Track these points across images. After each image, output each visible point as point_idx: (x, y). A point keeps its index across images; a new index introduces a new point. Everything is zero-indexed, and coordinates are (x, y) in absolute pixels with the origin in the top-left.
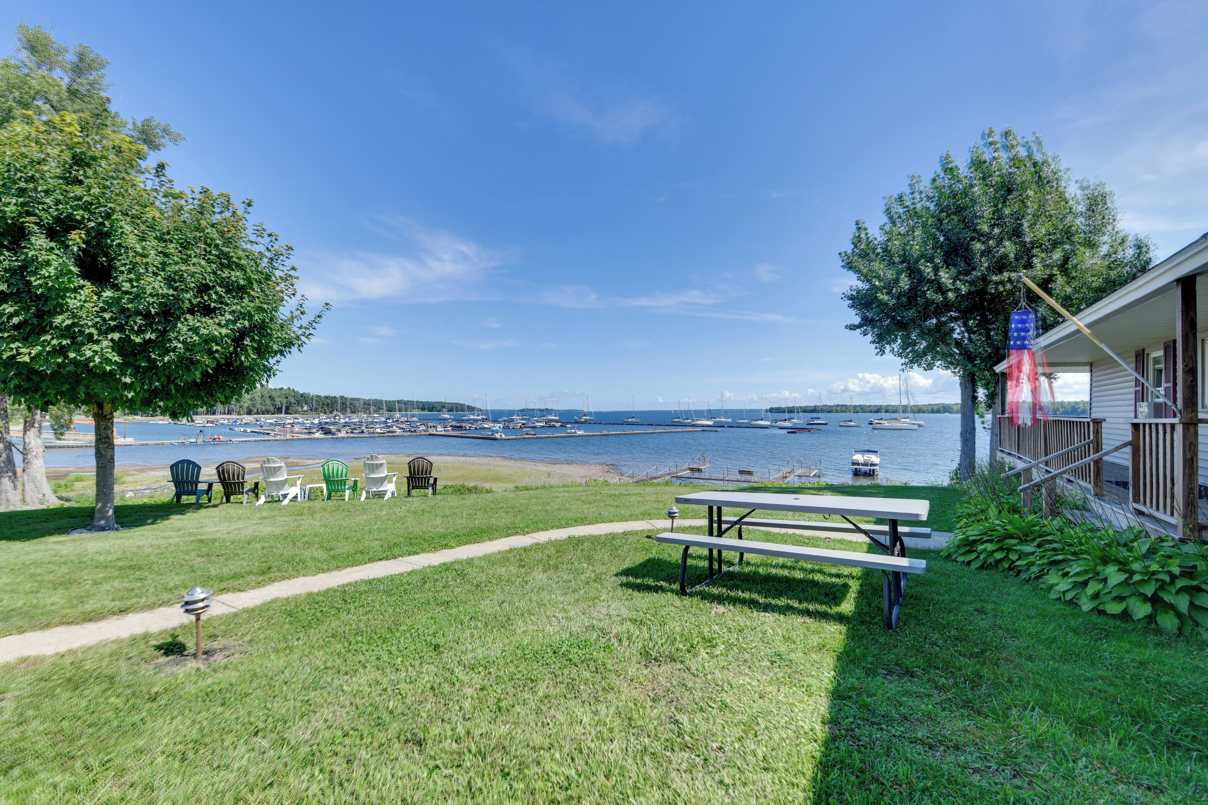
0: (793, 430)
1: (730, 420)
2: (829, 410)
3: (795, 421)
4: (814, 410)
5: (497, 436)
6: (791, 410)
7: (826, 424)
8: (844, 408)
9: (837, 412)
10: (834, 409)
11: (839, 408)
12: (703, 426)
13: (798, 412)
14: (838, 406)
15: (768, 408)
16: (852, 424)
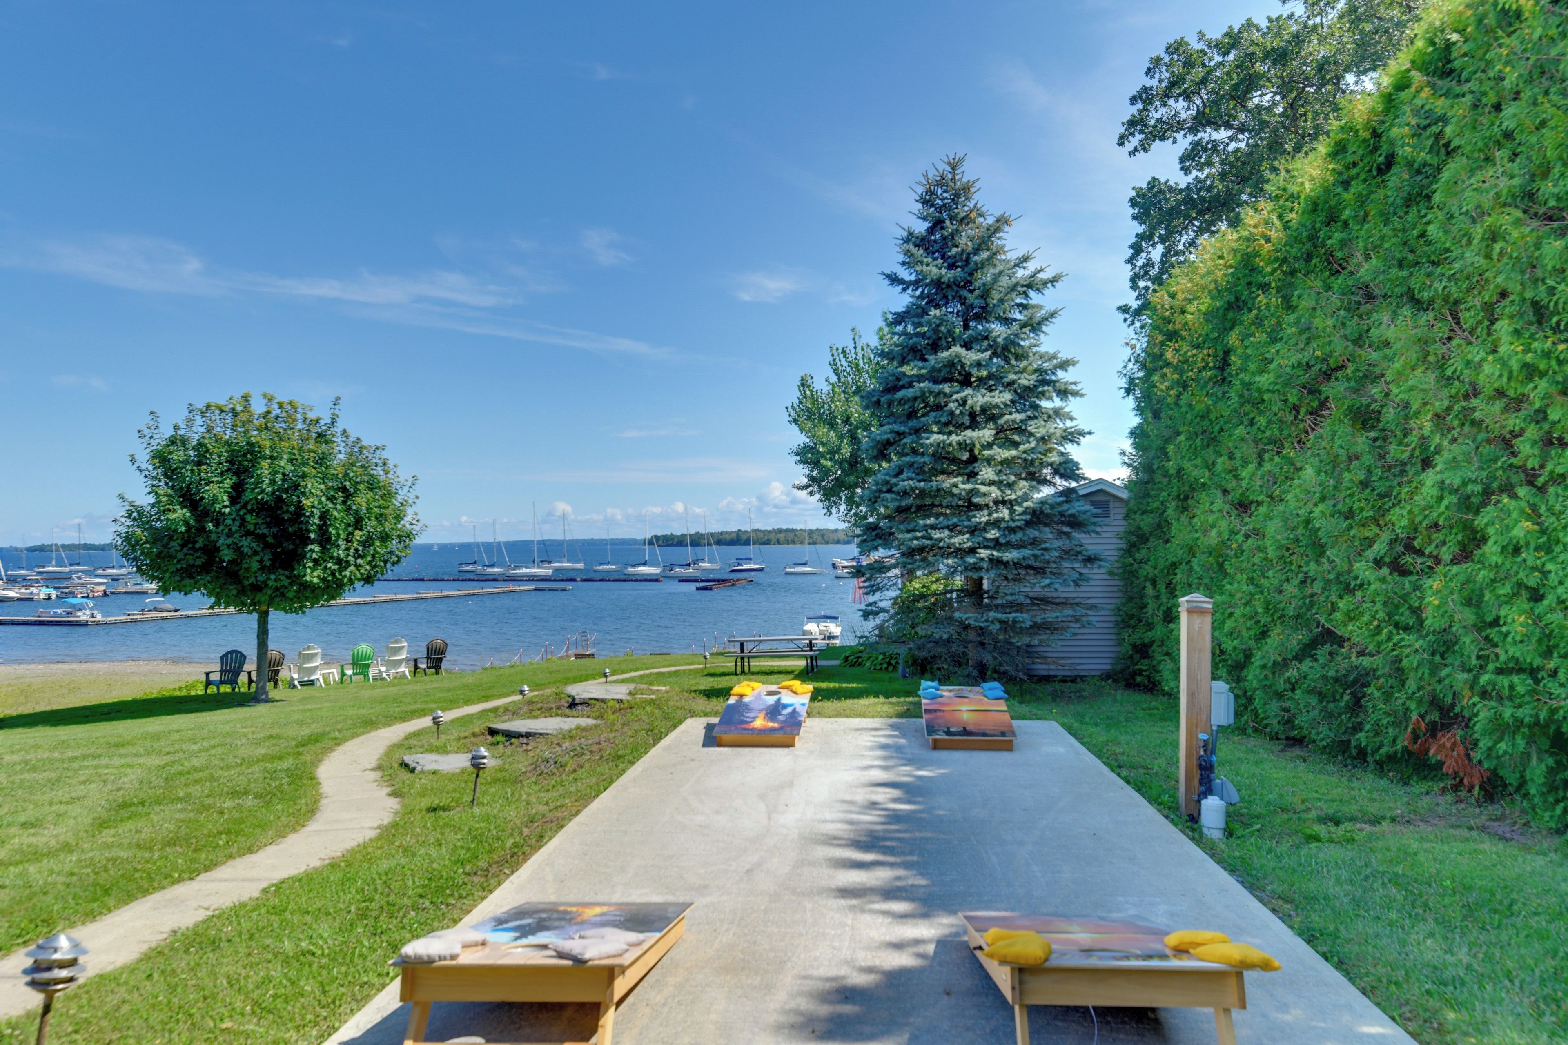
0: (708, 584)
1: (580, 566)
2: (764, 539)
3: (705, 565)
4: (738, 539)
5: (83, 616)
6: (697, 540)
7: (761, 570)
8: (792, 535)
9: (778, 542)
10: (772, 536)
11: (781, 536)
12: (531, 579)
13: (709, 544)
14: (780, 531)
15: (649, 536)
16: (808, 569)
